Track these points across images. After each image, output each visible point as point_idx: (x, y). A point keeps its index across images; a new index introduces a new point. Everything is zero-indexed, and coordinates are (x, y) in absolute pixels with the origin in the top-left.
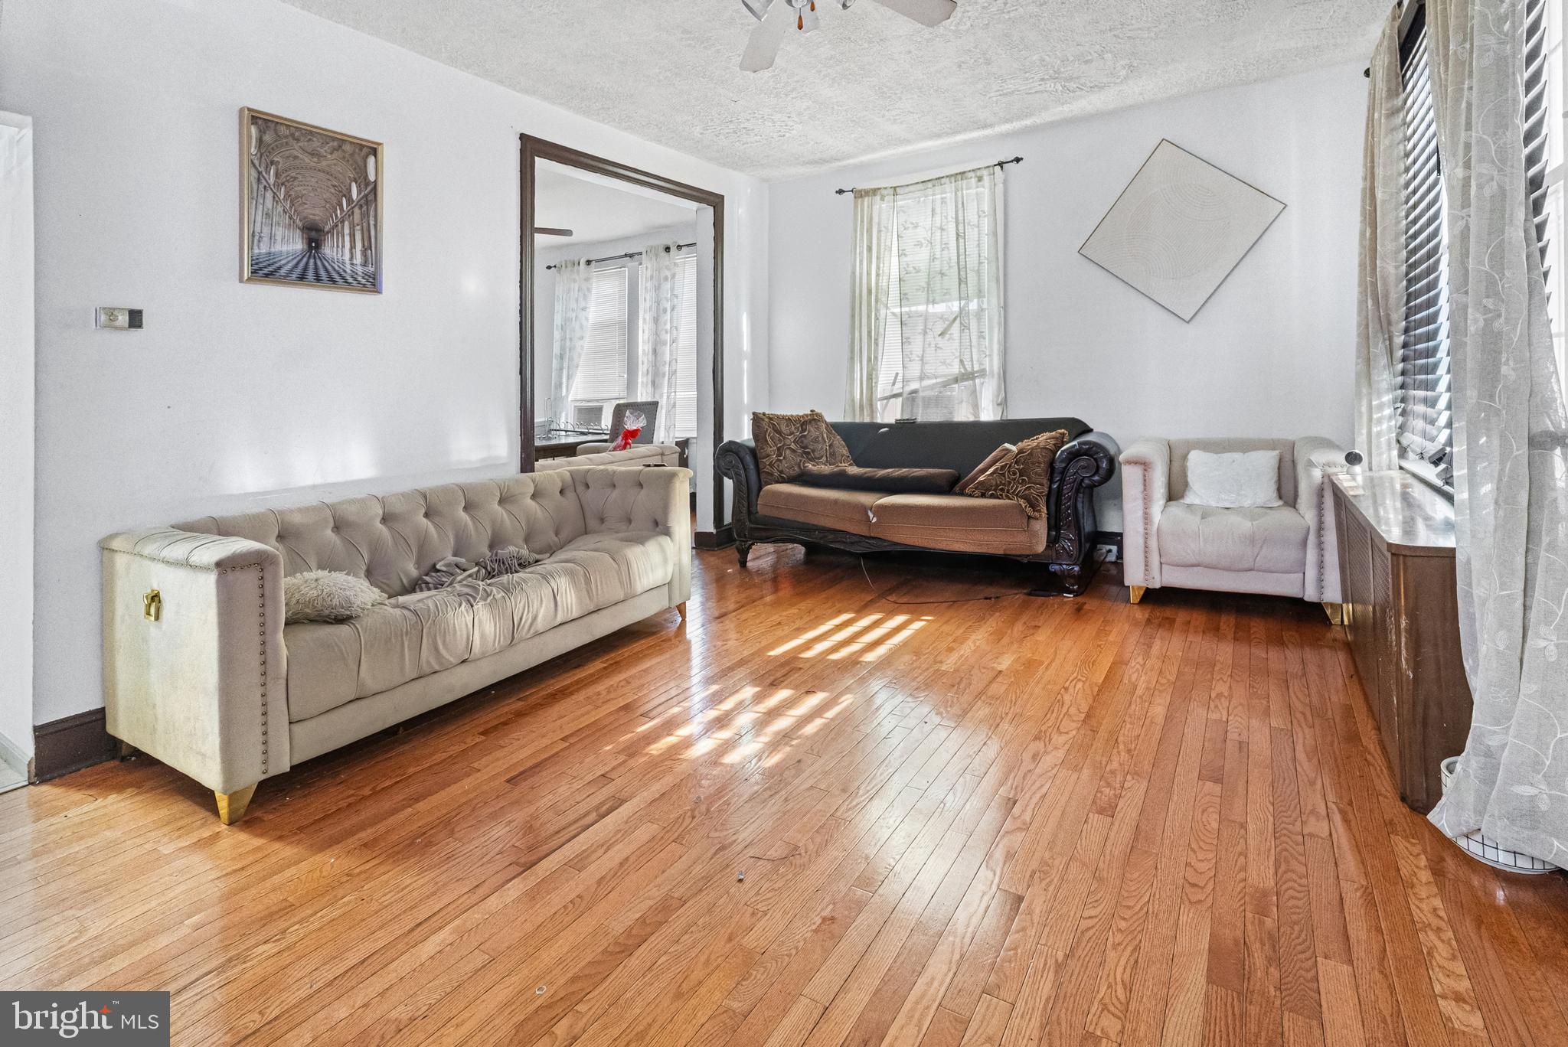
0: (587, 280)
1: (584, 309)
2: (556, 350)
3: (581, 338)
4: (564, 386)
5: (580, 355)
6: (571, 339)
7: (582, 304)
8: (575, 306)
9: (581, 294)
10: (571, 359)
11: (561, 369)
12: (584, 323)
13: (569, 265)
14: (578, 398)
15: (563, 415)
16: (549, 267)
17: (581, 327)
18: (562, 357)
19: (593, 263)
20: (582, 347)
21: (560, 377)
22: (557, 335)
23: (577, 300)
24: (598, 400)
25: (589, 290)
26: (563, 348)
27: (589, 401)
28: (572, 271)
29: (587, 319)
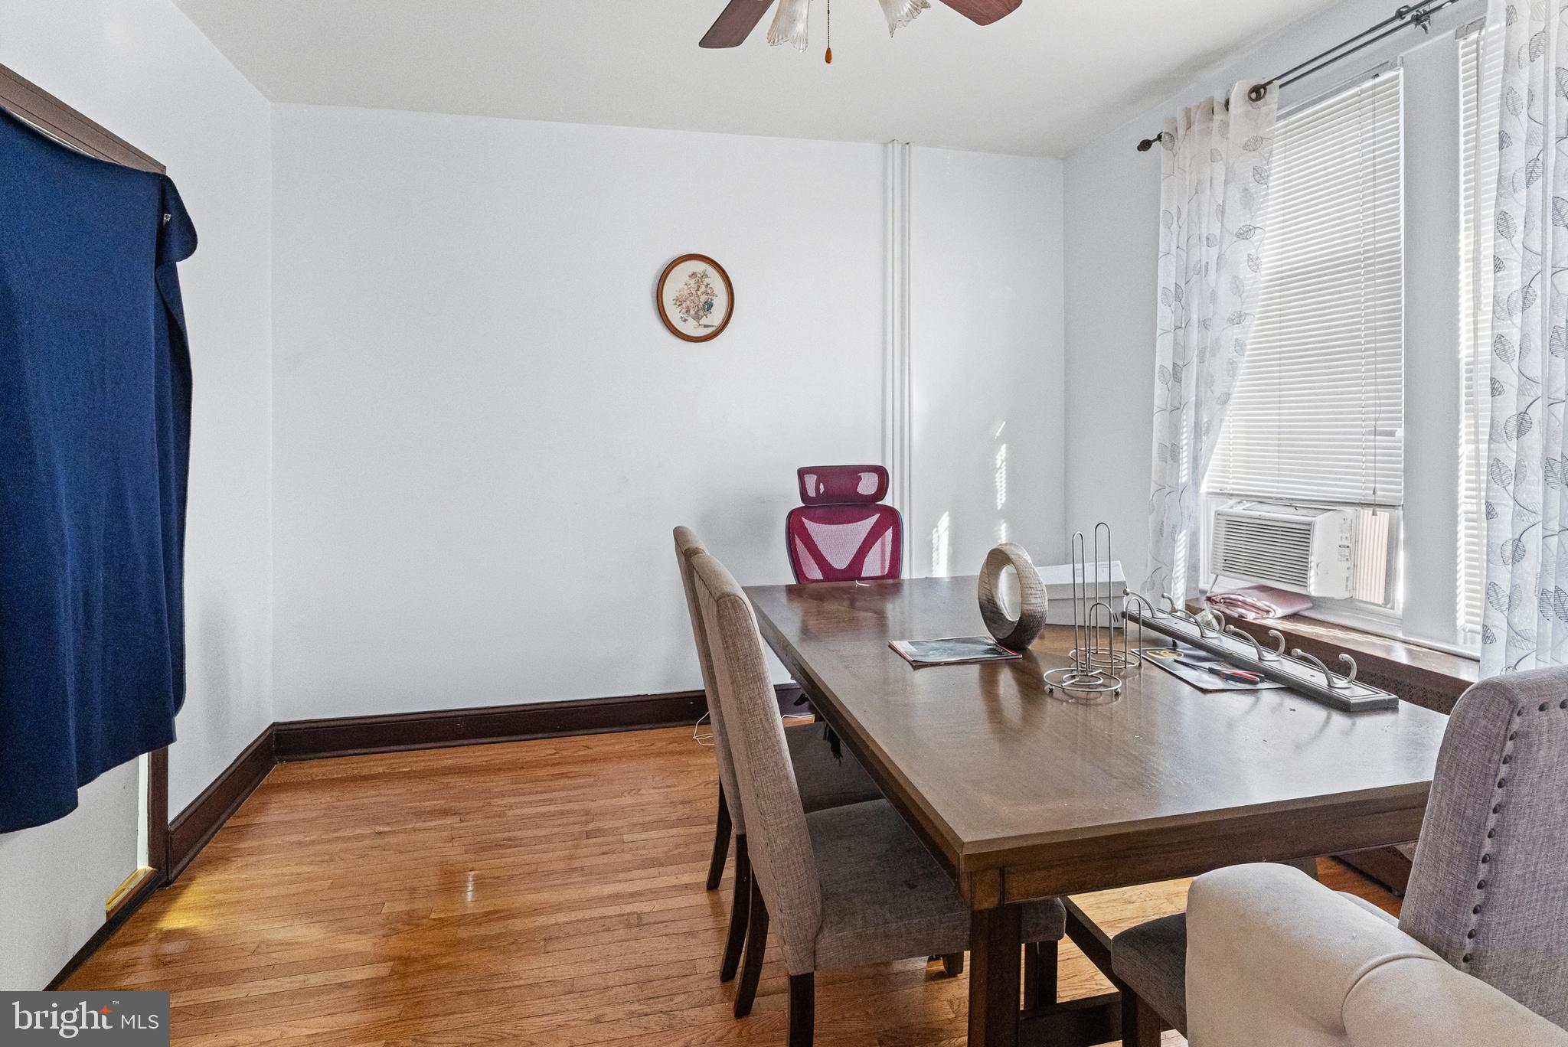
0: (1254, 145)
1: (1245, 234)
2: (1163, 358)
3: (1238, 319)
4: (1185, 456)
5: (1232, 367)
6: (1204, 324)
7: (1238, 219)
8: (1216, 229)
9: (1235, 193)
10: (1205, 380)
11: (1177, 408)
12: (1246, 275)
13: (1197, 117)
14: (1229, 488)
15: (1182, 538)
16: (1145, 145)
17: (1237, 287)
18: (1176, 375)
19: (1273, 95)
20: (1240, 346)
21: (1175, 429)
22: (1165, 315)
23: (1222, 211)
24: (1292, 503)
25: (1260, 175)
26: (1180, 349)
27: (1262, 501)
28: (1206, 132)
29: (1254, 262)
